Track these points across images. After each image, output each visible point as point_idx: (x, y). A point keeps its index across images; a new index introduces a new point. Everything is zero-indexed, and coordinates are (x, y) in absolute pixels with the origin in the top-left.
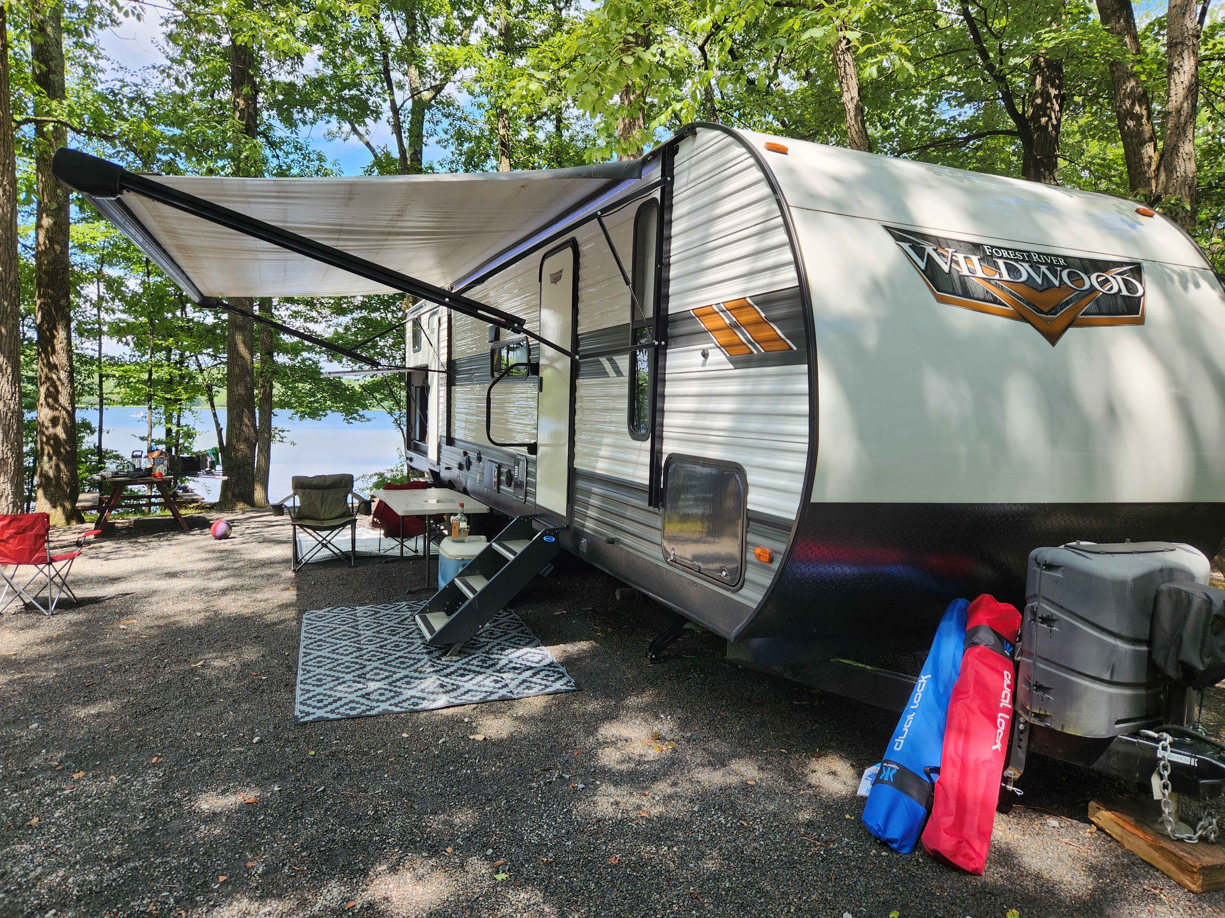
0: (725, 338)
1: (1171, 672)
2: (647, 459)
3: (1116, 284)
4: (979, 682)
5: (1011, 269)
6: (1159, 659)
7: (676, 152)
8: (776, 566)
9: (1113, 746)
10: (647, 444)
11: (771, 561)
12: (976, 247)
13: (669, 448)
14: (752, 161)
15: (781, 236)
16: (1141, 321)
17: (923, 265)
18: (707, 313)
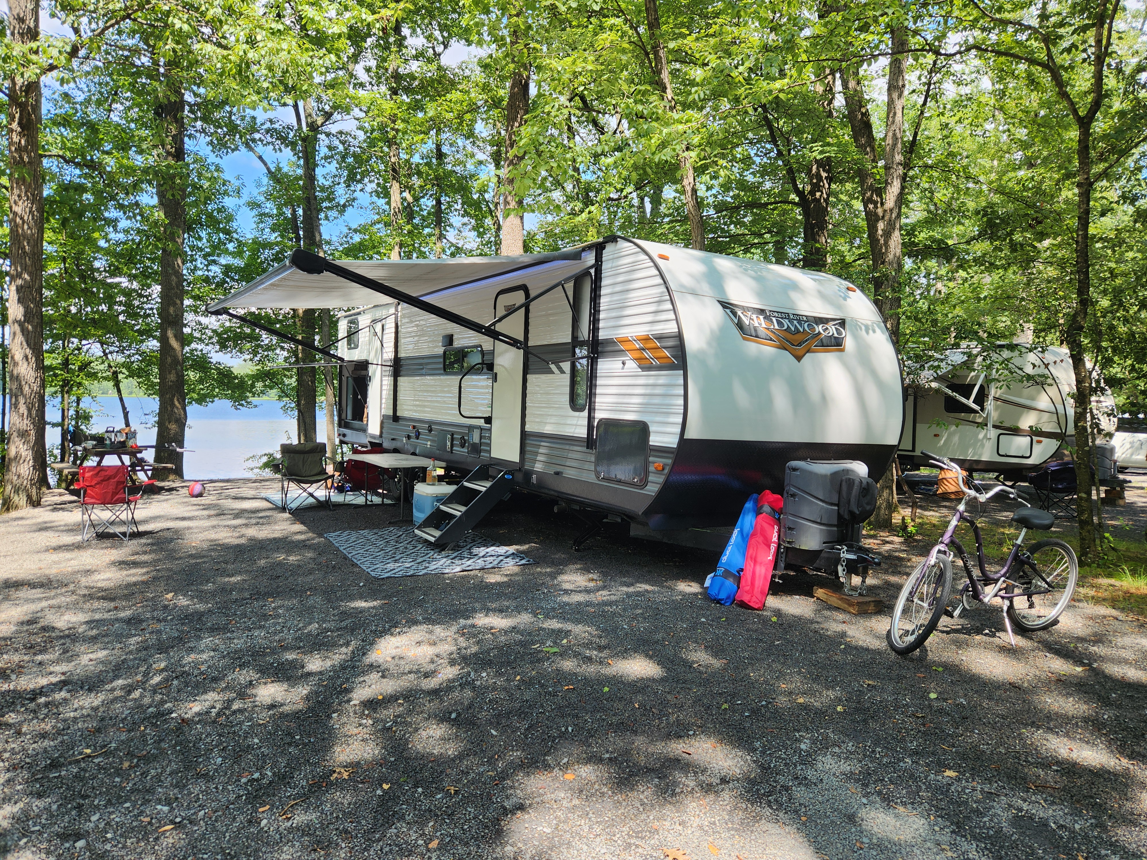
0: (637, 355)
1: (846, 516)
2: (586, 423)
3: (832, 330)
4: (762, 529)
5: (779, 323)
6: (841, 512)
7: (604, 248)
8: (666, 471)
9: (823, 555)
10: (586, 413)
11: (663, 469)
12: (762, 311)
13: (599, 415)
14: (652, 264)
15: (669, 306)
16: (842, 350)
17: (736, 321)
18: (625, 341)
